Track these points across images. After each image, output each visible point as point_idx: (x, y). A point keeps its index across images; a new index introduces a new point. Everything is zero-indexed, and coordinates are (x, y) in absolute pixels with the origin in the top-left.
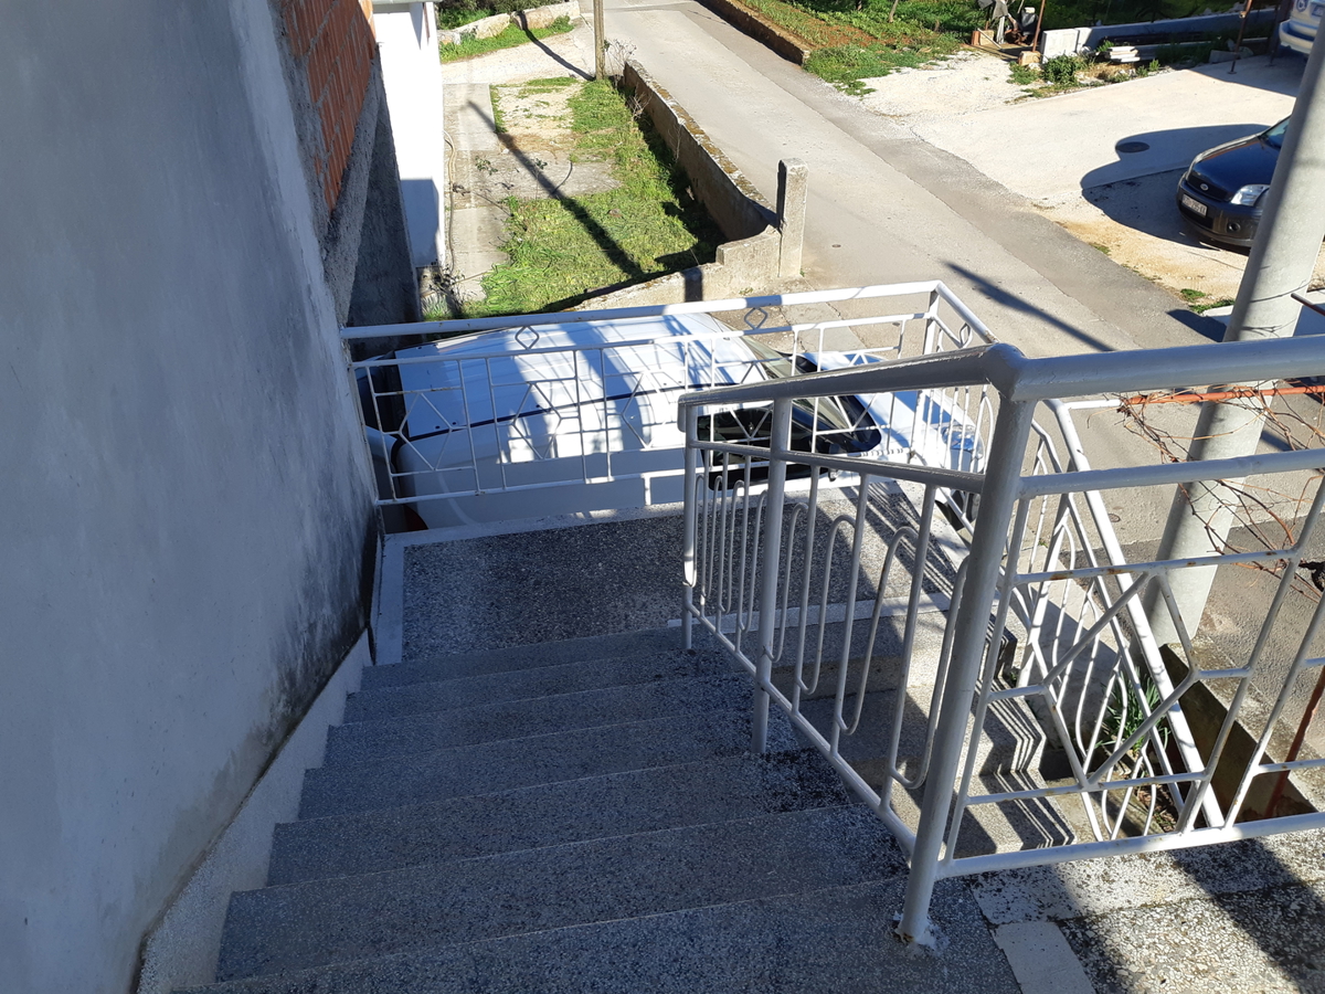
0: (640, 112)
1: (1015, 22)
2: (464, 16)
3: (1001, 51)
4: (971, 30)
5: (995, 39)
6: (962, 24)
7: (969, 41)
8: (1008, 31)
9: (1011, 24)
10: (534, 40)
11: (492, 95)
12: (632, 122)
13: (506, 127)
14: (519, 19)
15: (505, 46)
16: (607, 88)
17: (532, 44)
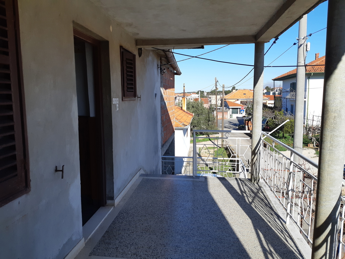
0: (228, 153)
1: (318, 143)
2: (197, 136)
3: (315, 148)
4: (308, 144)
5: (313, 146)
6: (306, 143)
7: (307, 146)
8: (317, 144)
9: (317, 143)
10: (210, 140)
11: (199, 149)
12: (226, 155)
13: (201, 154)
14: (208, 136)
15: (204, 141)
16: (223, 149)
17: (210, 141)
